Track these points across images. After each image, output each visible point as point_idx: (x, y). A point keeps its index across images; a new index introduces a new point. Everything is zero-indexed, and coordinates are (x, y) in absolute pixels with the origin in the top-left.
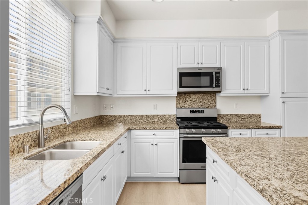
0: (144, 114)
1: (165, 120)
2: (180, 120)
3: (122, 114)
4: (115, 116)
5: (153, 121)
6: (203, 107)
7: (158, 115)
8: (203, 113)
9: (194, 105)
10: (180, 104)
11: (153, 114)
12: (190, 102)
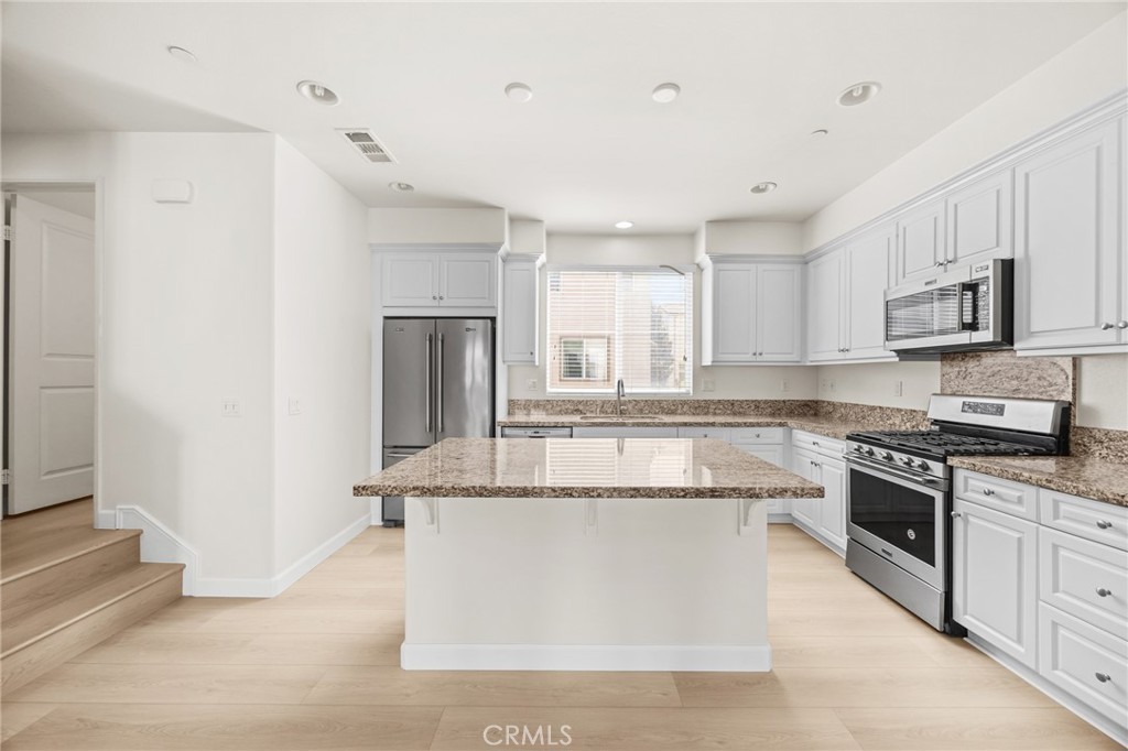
0: (876, 405)
1: (914, 423)
2: (937, 427)
3: (844, 401)
4: (833, 404)
5: (891, 422)
6: (1021, 396)
7: (901, 410)
8: (1002, 415)
9: (990, 388)
10: (952, 383)
11: (891, 406)
12: (979, 376)
